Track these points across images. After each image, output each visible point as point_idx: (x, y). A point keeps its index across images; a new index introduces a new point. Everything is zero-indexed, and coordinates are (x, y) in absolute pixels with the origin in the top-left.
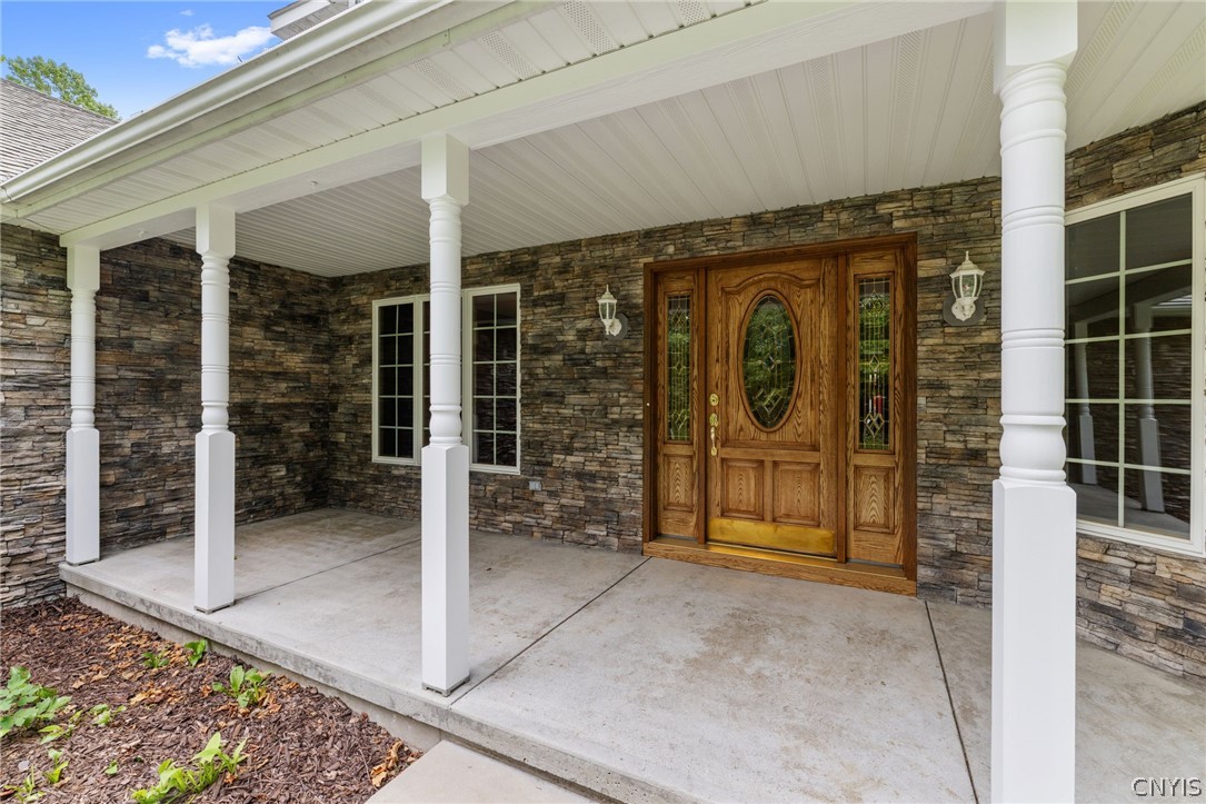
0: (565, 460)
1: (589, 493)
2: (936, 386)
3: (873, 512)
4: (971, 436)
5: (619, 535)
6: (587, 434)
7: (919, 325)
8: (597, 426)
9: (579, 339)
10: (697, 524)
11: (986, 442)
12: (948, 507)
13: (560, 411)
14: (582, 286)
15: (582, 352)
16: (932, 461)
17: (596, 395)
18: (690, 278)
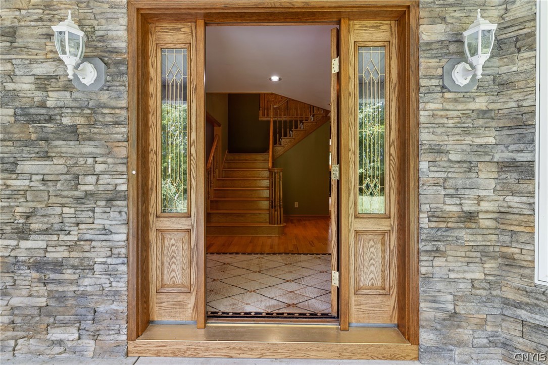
0: (17, 247)
1: (51, 287)
2: (437, 150)
3: (372, 275)
4: (465, 199)
5: (95, 336)
6: (50, 211)
7: (422, 90)
8: (64, 201)
9: (39, 88)
10: (196, 306)
11: (479, 204)
12: (447, 269)
13: (9, 182)
14: (41, 20)
15: (43, 105)
16: (433, 225)
17: (61, 161)
18: (187, 30)
